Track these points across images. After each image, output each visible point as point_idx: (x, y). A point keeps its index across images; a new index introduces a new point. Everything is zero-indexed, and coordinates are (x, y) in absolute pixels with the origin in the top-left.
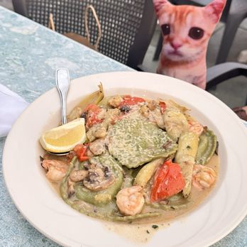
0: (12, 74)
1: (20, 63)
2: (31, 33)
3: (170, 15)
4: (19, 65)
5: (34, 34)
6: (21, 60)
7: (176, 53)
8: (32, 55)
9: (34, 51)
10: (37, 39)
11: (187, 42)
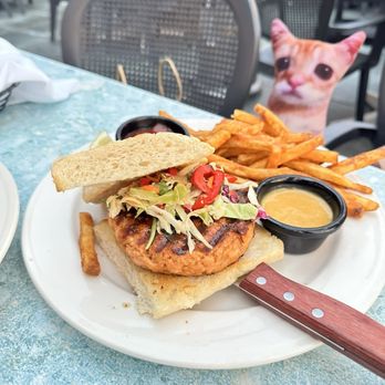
0: (76, 137)
1: (86, 123)
2: (97, 88)
3: (292, 47)
4: (85, 125)
5: (100, 89)
6: (87, 120)
7: (293, 93)
8: (101, 113)
9: (103, 108)
10: (105, 95)
11: (310, 80)
